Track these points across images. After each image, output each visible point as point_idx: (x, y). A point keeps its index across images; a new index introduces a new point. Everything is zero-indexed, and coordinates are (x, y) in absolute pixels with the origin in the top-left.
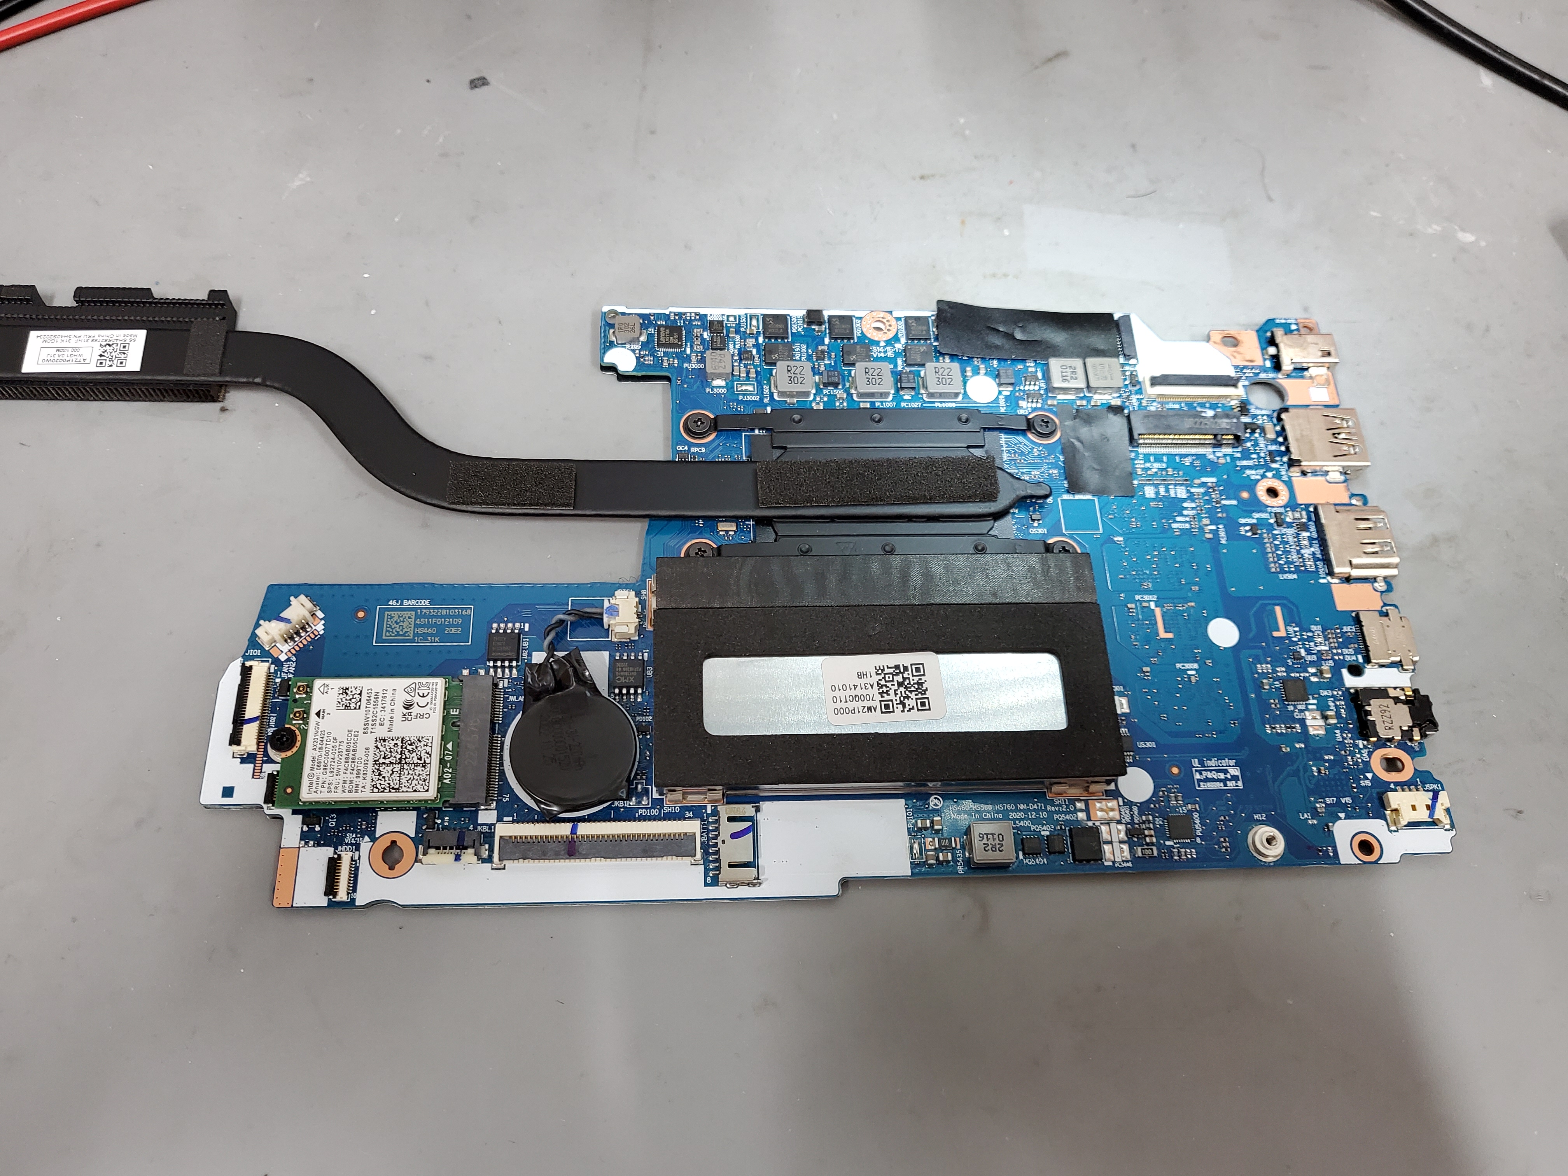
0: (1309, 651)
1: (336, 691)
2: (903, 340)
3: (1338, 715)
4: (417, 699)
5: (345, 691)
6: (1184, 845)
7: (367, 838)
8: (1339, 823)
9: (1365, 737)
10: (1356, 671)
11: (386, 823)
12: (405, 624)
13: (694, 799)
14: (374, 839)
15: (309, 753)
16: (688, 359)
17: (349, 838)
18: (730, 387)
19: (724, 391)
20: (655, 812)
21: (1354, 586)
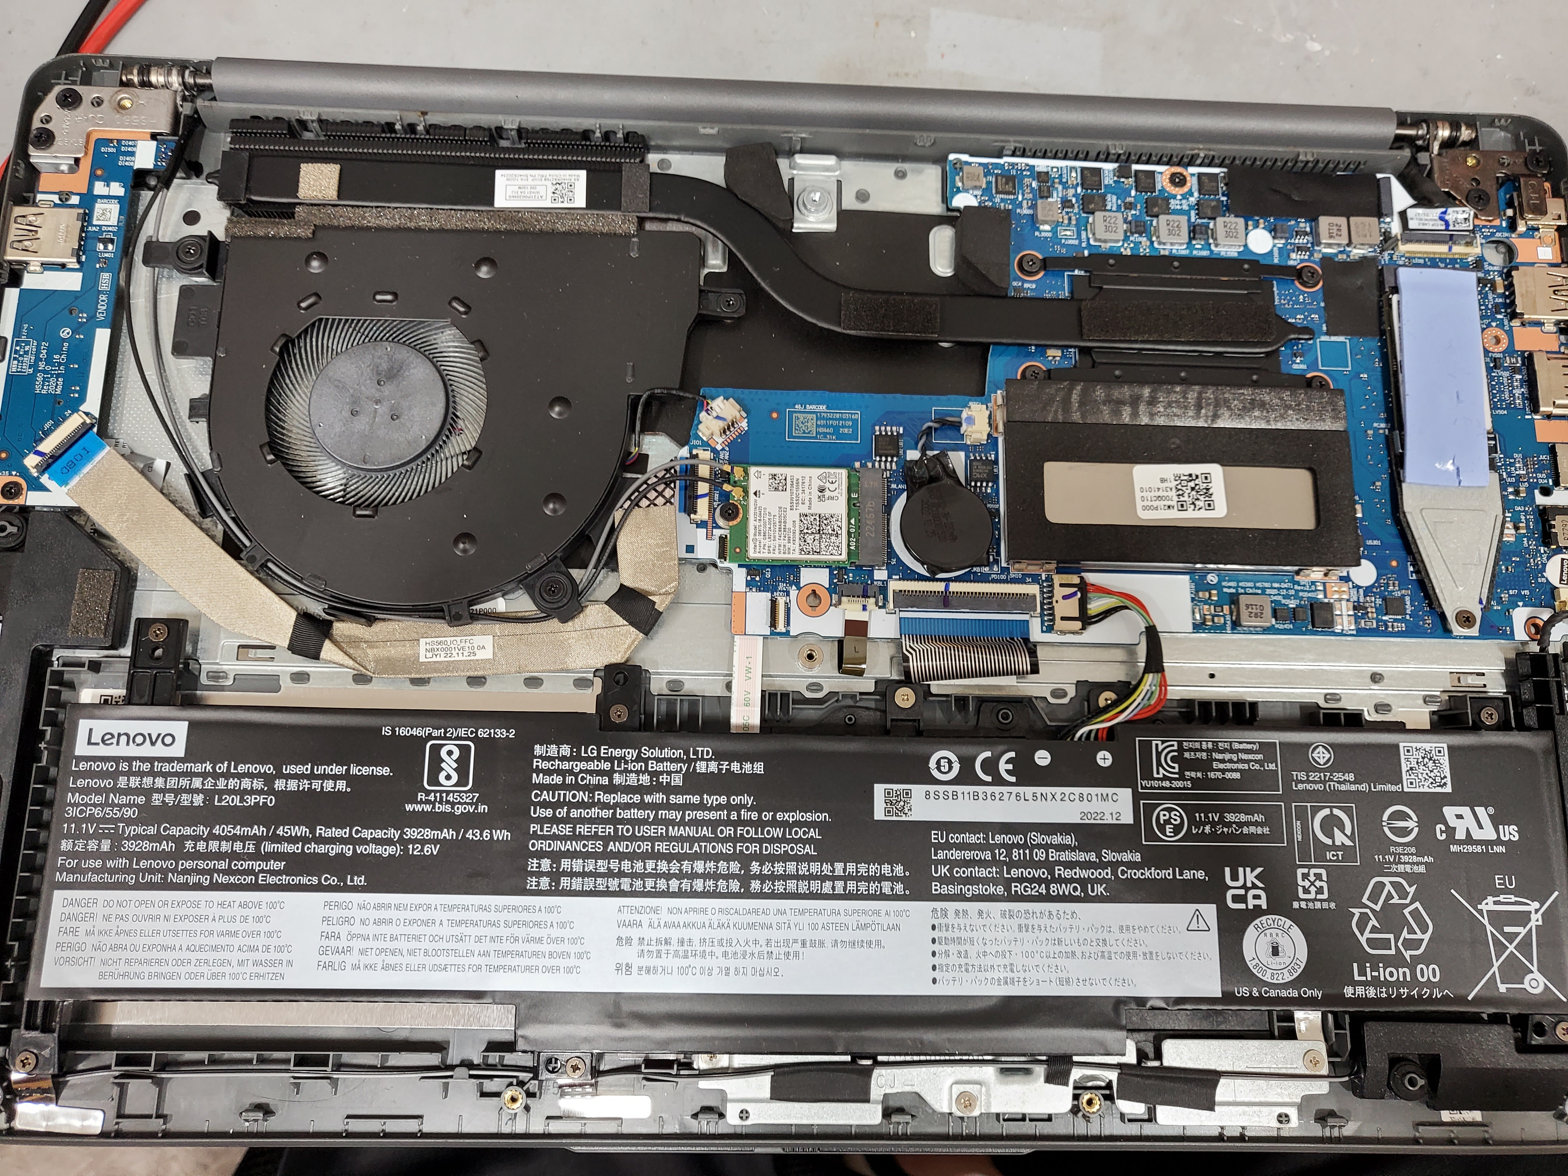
0: (1510, 475)
1: (767, 477)
2: (1196, 194)
3: (1527, 527)
4: (828, 485)
5: (774, 476)
6: (1396, 620)
7: (794, 587)
8: (1517, 609)
9: (1546, 544)
10: (1546, 492)
11: (807, 576)
12: (809, 424)
13: (1033, 569)
14: (799, 588)
15: (752, 523)
16: (1020, 206)
17: (781, 586)
18: (1054, 231)
19: (1050, 235)
20: (1003, 577)
21: (1554, 422)
